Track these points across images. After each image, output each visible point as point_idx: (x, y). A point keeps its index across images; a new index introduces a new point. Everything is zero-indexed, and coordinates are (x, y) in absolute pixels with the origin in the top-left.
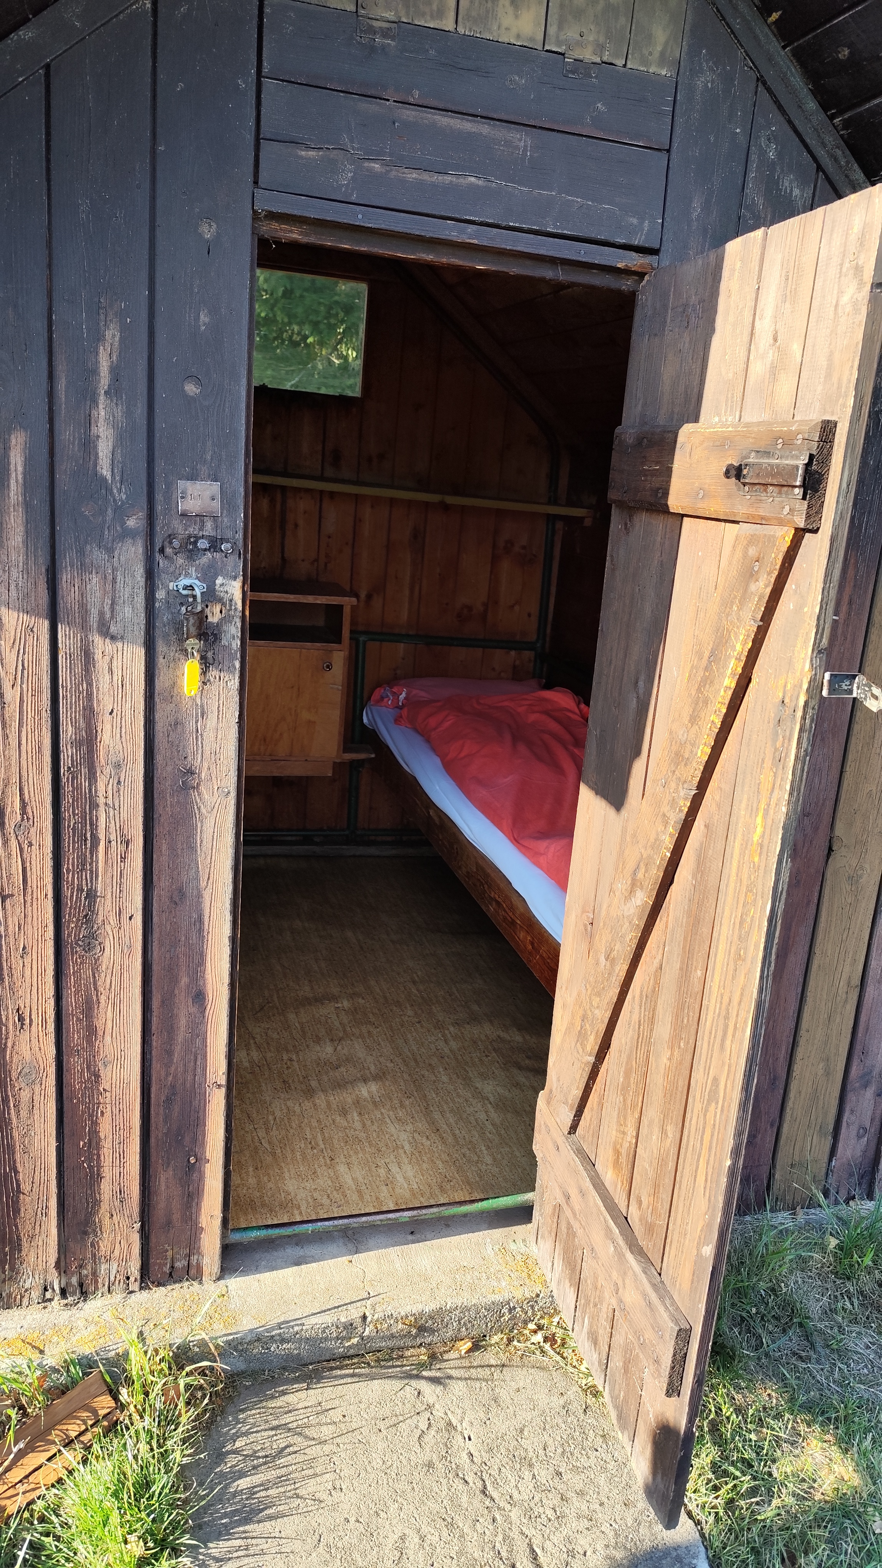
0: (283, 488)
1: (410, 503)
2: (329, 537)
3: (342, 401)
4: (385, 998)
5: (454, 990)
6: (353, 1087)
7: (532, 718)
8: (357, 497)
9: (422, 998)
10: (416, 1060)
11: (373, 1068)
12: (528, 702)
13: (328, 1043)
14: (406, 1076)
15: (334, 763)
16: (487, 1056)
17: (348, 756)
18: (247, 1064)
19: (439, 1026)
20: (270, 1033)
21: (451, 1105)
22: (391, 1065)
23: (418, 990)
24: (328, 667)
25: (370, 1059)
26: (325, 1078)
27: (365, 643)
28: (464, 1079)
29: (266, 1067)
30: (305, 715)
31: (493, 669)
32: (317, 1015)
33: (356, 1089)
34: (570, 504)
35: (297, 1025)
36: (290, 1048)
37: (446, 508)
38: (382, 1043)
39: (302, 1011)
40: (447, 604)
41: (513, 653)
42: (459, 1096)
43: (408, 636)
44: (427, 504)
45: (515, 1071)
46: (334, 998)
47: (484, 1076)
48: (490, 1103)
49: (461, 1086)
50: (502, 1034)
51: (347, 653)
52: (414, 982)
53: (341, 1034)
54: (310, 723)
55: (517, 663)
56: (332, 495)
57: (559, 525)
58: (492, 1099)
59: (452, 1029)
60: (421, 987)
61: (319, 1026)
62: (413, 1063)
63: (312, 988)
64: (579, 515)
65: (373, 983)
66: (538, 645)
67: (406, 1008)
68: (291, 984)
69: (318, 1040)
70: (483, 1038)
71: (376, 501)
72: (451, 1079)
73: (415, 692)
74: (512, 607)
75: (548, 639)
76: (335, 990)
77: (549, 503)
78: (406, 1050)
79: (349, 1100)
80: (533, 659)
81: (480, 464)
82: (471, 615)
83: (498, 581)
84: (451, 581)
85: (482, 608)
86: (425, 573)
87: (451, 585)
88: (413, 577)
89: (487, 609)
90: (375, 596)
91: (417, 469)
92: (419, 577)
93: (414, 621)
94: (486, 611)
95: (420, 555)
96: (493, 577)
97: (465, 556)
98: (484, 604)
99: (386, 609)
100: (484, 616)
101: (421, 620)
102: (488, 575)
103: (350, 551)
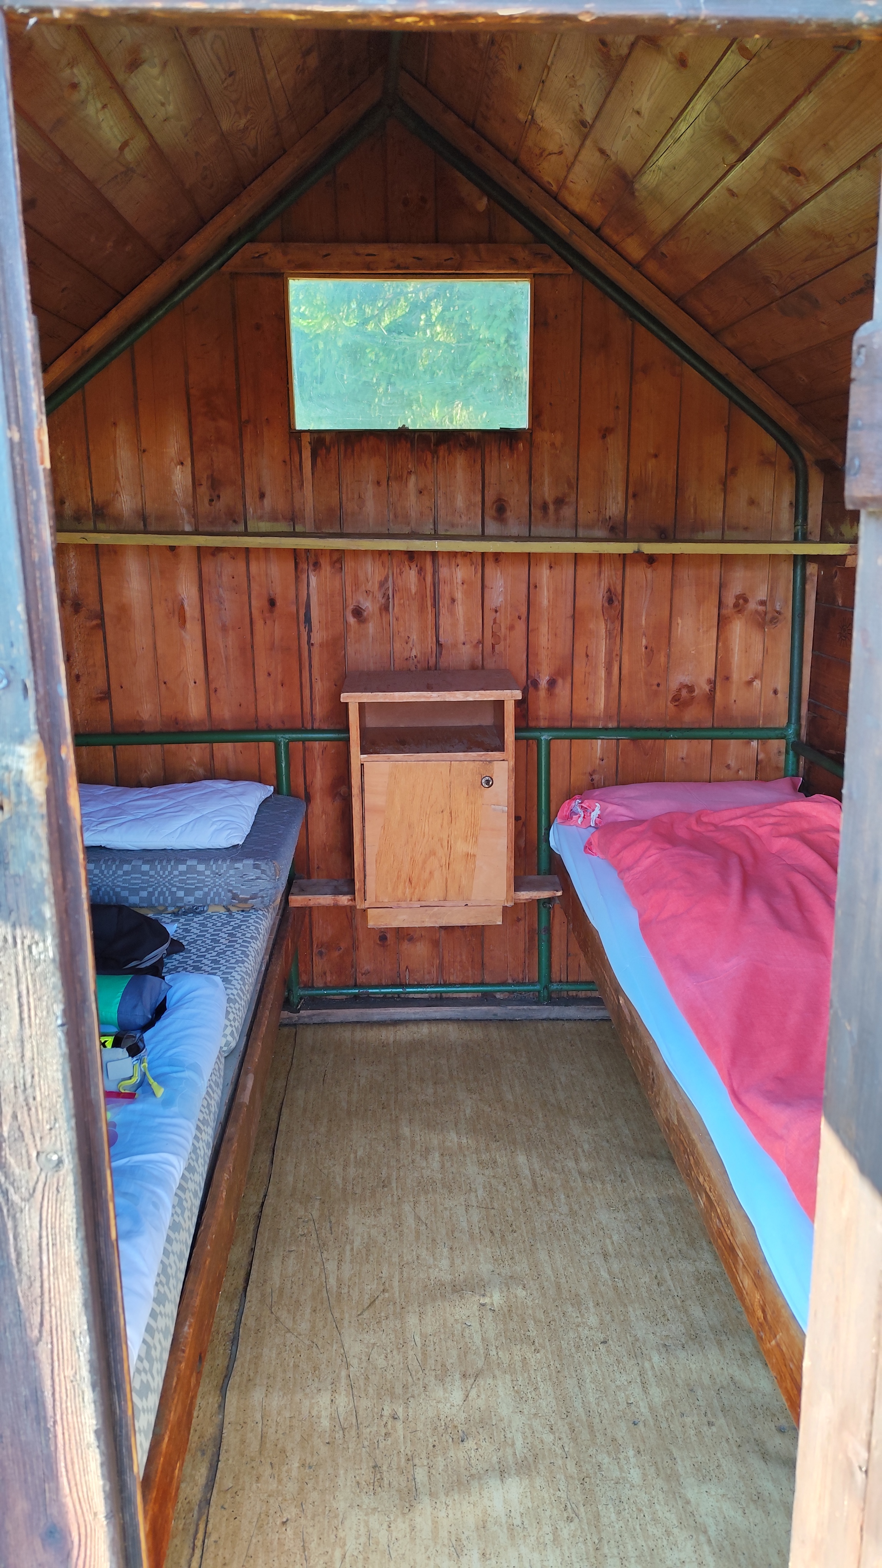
0: (434, 554)
1: (601, 558)
2: (496, 611)
3: (508, 436)
4: (558, 1287)
5: (666, 1273)
6: (481, 1488)
7: (778, 844)
8: (529, 557)
9: (616, 1288)
10: (591, 1427)
11: (519, 1443)
12: (772, 820)
13: (458, 1383)
14: (572, 1469)
15: (505, 908)
16: (710, 1424)
17: (525, 895)
18: (325, 1423)
19: (637, 1352)
20: (374, 1355)
21: (641, 1542)
22: (549, 1438)
23: (610, 1273)
24: (487, 782)
25: (518, 1421)
26: (440, 1462)
27: (549, 742)
28: (668, 1479)
29: (353, 1433)
30: (461, 847)
31: (728, 767)
32: (451, 1320)
33: (485, 1493)
34: (825, 539)
35: (417, 1339)
36: (399, 1390)
37: (651, 559)
38: (541, 1385)
39: (429, 1309)
40: (658, 685)
41: (754, 743)
42: (655, 1520)
43: (606, 729)
44: (624, 557)
45: (756, 1463)
46: (478, 1286)
47: (703, 1475)
48: (709, 1541)
49: (661, 1496)
50: (738, 1374)
51: (512, 763)
52: (605, 1256)
53: (480, 1363)
54: (469, 857)
55: (761, 756)
56: (497, 557)
57: (812, 569)
58: (712, 1531)
59: (656, 1358)
60: (616, 1267)
61: (450, 1342)
62: (585, 1435)
63: (452, 1265)
64: (838, 553)
65: (543, 1256)
66: (791, 731)
67: (587, 1308)
68: (424, 1253)
69: (443, 1375)
70: (706, 1381)
71: (555, 560)
72: (645, 1477)
73: (611, 808)
74: (750, 683)
75: (804, 722)
76: (485, 1268)
77: (796, 540)
78: (578, 1404)
79: (471, 1520)
80: (783, 750)
81: (695, 499)
82: (693, 698)
83: (728, 650)
84: (662, 654)
85: (707, 688)
86: (625, 647)
87: (663, 659)
88: (610, 653)
89: (715, 688)
90: (560, 682)
91: (609, 513)
92: (619, 653)
93: (614, 711)
94: (713, 690)
95: (617, 624)
96: (720, 644)
97: (680, 621)
98: (709, 681)
99: (575, 697)
100: (711, 697)
101: (623, 708)
102: (715, 644)
103: (524, 627)
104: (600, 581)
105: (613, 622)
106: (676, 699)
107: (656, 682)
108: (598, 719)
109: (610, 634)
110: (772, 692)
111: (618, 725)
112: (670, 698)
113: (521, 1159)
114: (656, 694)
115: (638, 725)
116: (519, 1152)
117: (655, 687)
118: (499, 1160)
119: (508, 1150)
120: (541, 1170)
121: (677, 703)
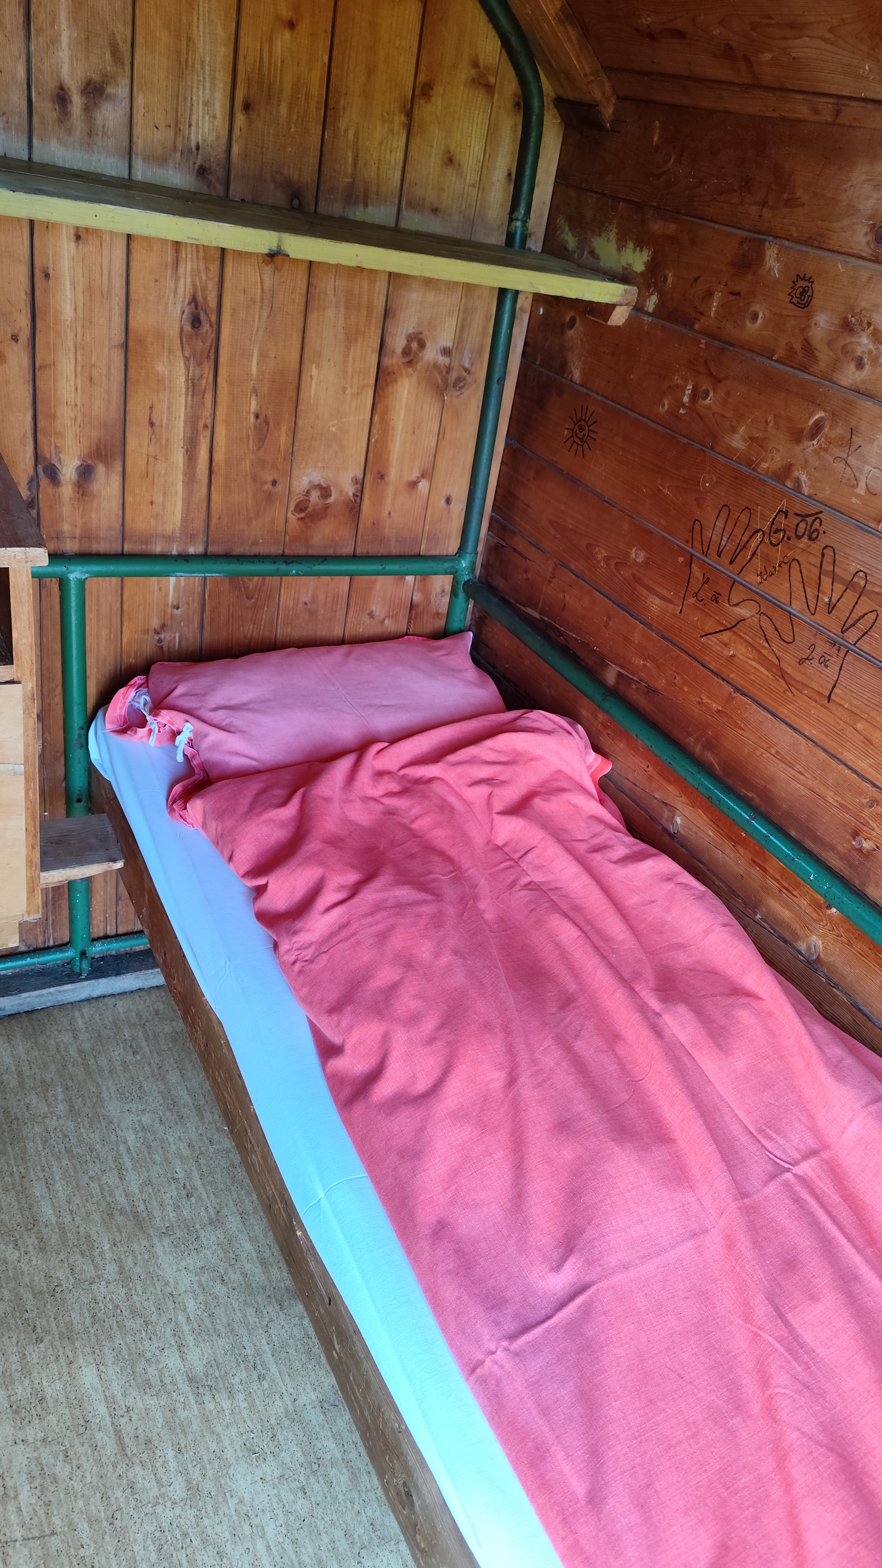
17: (54, 878)
27: (82, 584)
40: (274, 483)
41: (410, 579)
43: (185, 558)
51: (30, 684)
55: (418, 601)
66: (464, 564)
75: (480, 548)
80: (449, 590)
81: (356, 135)
82: (327, 507)
83: (386, 428)
84: (284, 429)
85: (350, 490)
86: (221, 413)
87: (284, 439)
88: (192, 421)
89: (362, 492)
90: (101, 469)
91: (195, 137)
92: (209, 422)
93: (198, 525)
94: (359, 495)
95: (208, 367)
96: (376, 418)
97: (314, 372)
98: (355, 481)
99: (129, 499)
100: (354, 508)
101: (214, 521)
102: (368, 416)
103: (25, 360)
104: (177, 280)
105: (200, 364)
106: (301, 507)
107: (270, 478)
108: (170, 539)
109: (193, 385)
110: (443, 501)
111: (206, 550)
112: (292, 507)
113: (88, 1376)
114: (270, 498)
115: (238, 550)
116: (81, 1361)
117: (268, 487)
118: (49, 1391)
119: (62, 1360)
120: (125, 1395)
121: (303, 515)
